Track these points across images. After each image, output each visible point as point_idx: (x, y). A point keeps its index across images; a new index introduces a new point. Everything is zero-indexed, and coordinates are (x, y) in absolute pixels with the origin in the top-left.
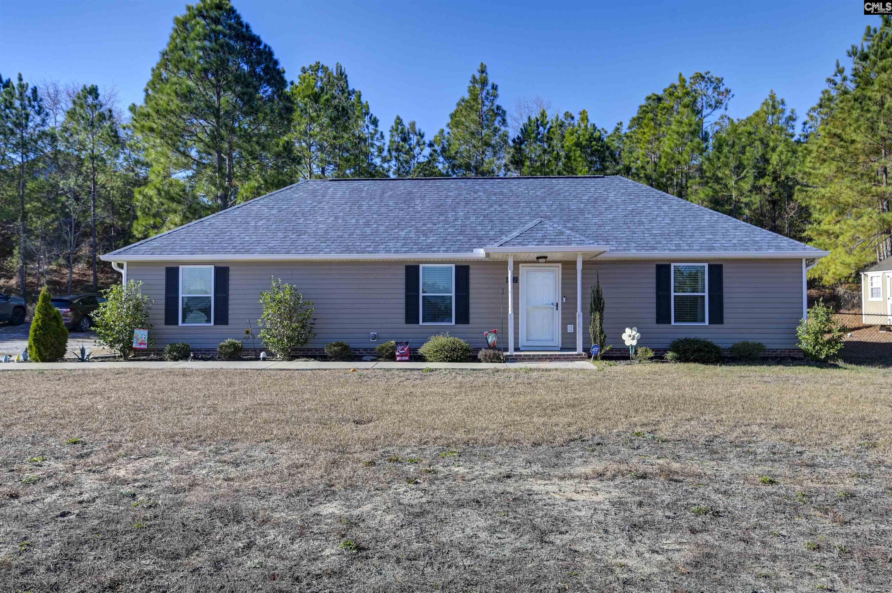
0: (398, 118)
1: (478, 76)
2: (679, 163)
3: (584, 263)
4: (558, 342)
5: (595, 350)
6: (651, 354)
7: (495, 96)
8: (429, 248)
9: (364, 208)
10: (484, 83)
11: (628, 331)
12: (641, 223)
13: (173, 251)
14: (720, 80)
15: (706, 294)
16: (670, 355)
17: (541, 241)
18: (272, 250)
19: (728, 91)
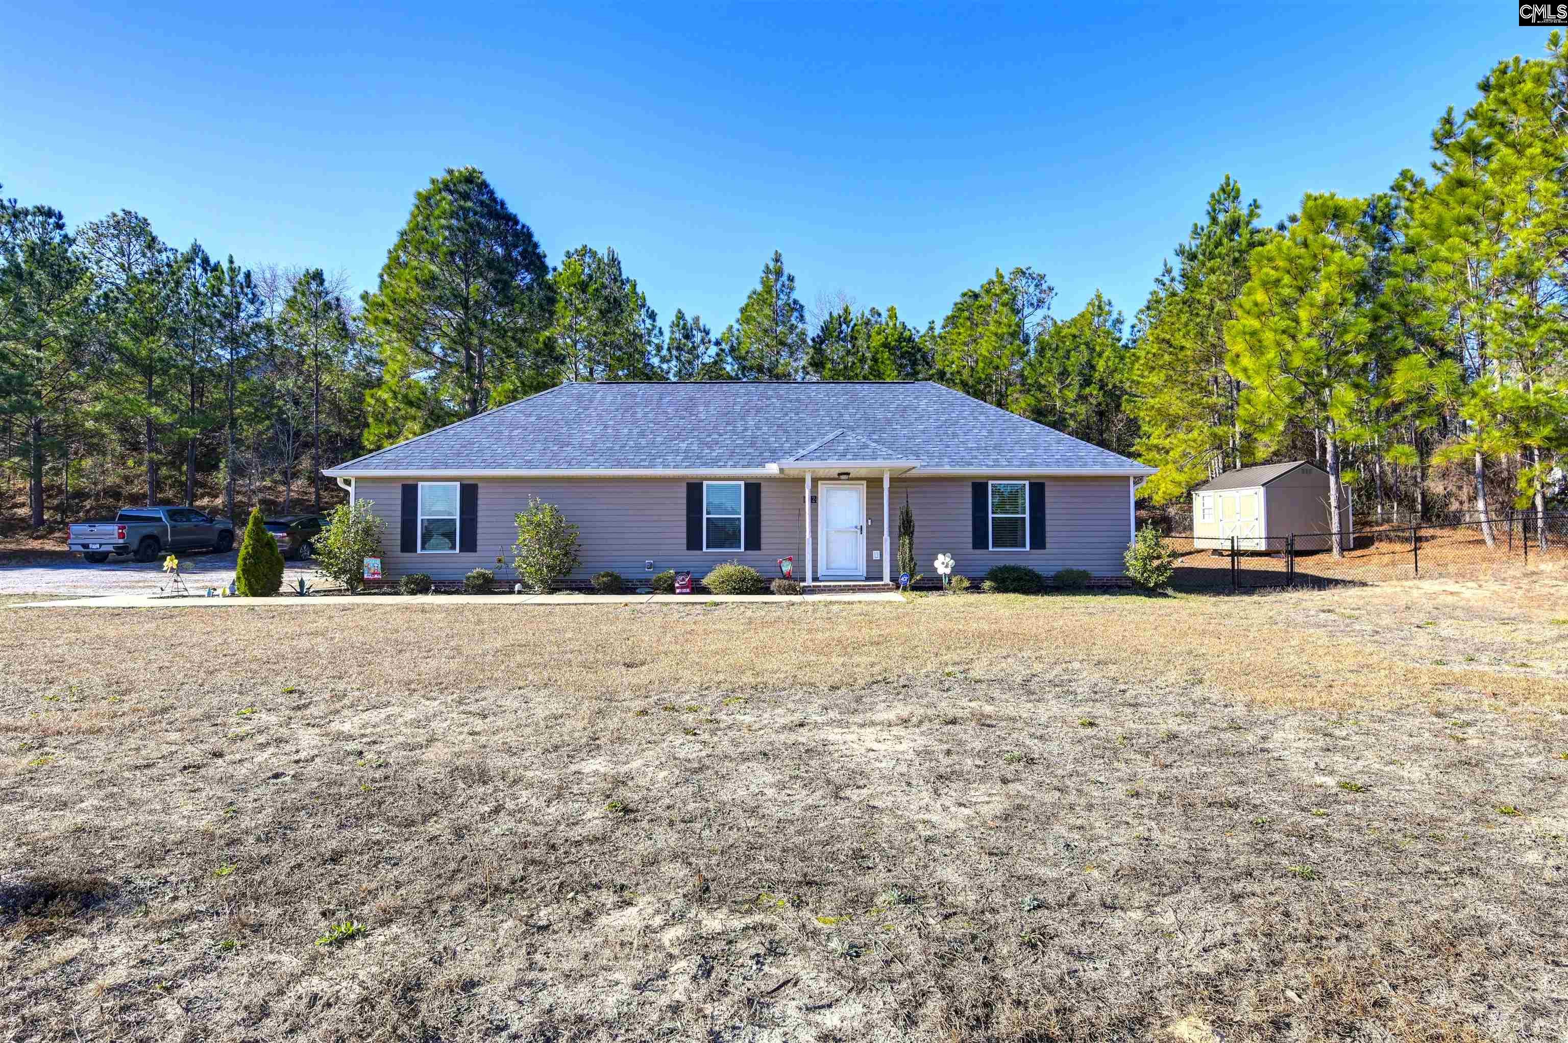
0: (680, 312)
1: (771, 265)
2: (997, 368)
3: (892, 480)
4: (862, 570)
5: (904, 579)
6: (966, 584)
7: (792, 289)
8: (715, 462)
9: (639, 415)
10: (779, 273)
11: (941, 557)
12: (955, 435)
13: (409, 465)
14: (1043, 277)
15: (1027, 516)
16: (987, 584)
17: (843, 455)
18: (529, 464)
19: (1051, 289)
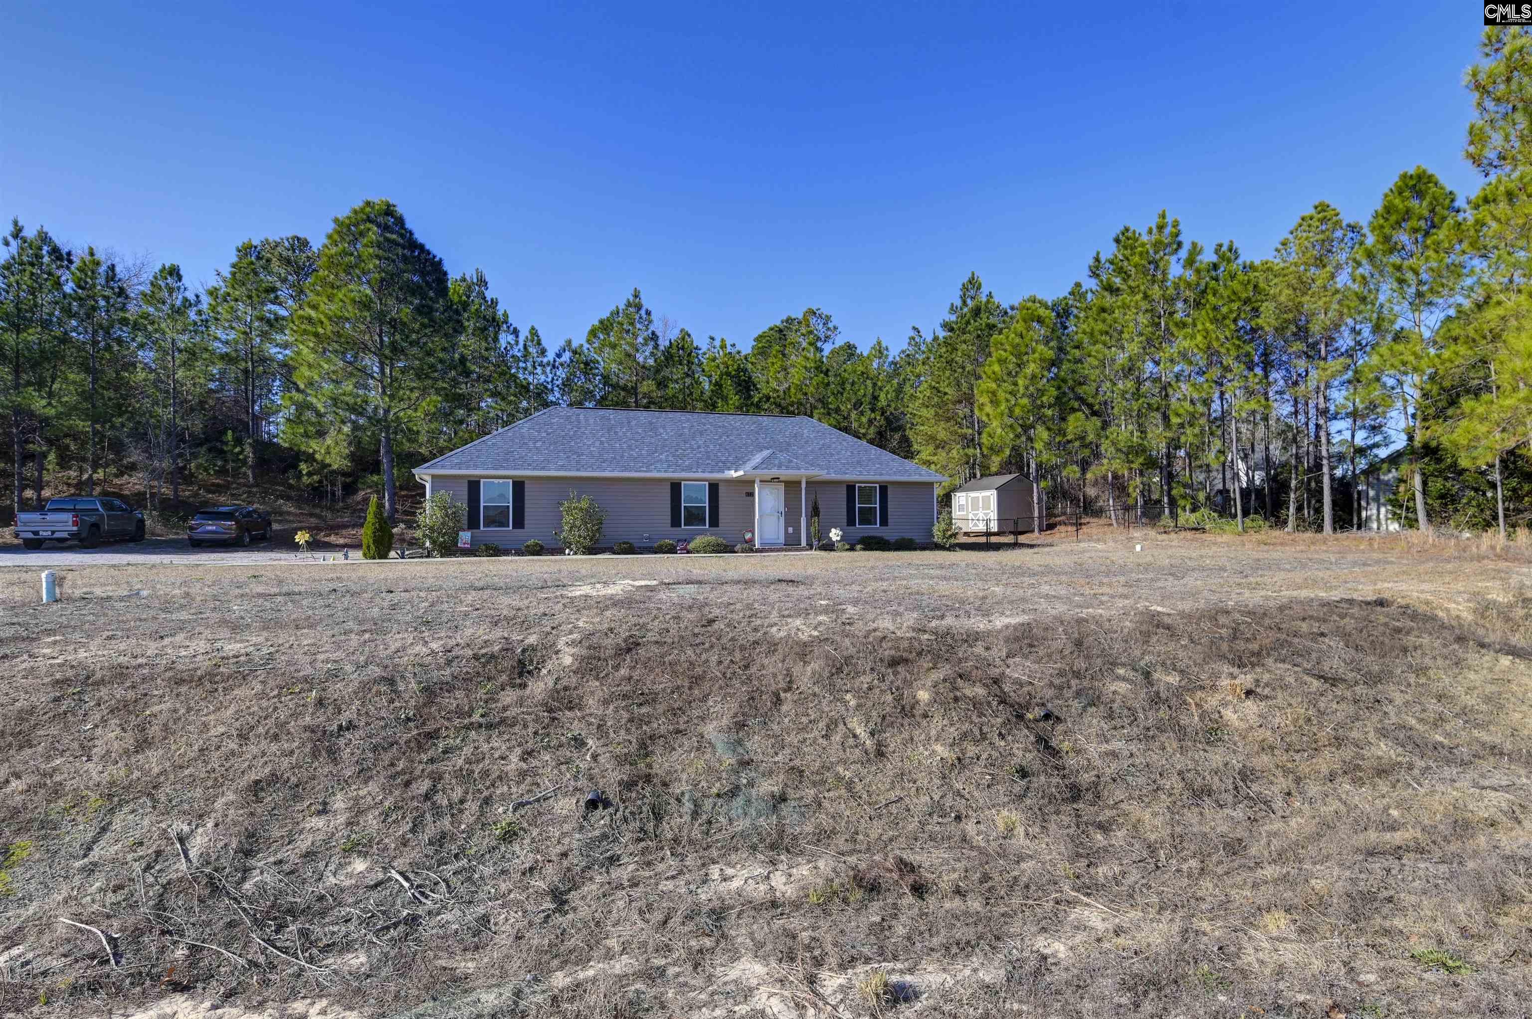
1: (631, 299)
2: (806, 394)
3: (807, 483)
4: (782, 540)
5: (815, 543)
6: (847, 547)
7: (650, 322)
8: (689, 469)
9: (620, 434)
10: (639, 307)
11: (833, 530)
13: (476, 467)
14: (828, 318)
15: (878, 506)
16: (859, 547)
17: (780, 467)
18: (562, 467)
